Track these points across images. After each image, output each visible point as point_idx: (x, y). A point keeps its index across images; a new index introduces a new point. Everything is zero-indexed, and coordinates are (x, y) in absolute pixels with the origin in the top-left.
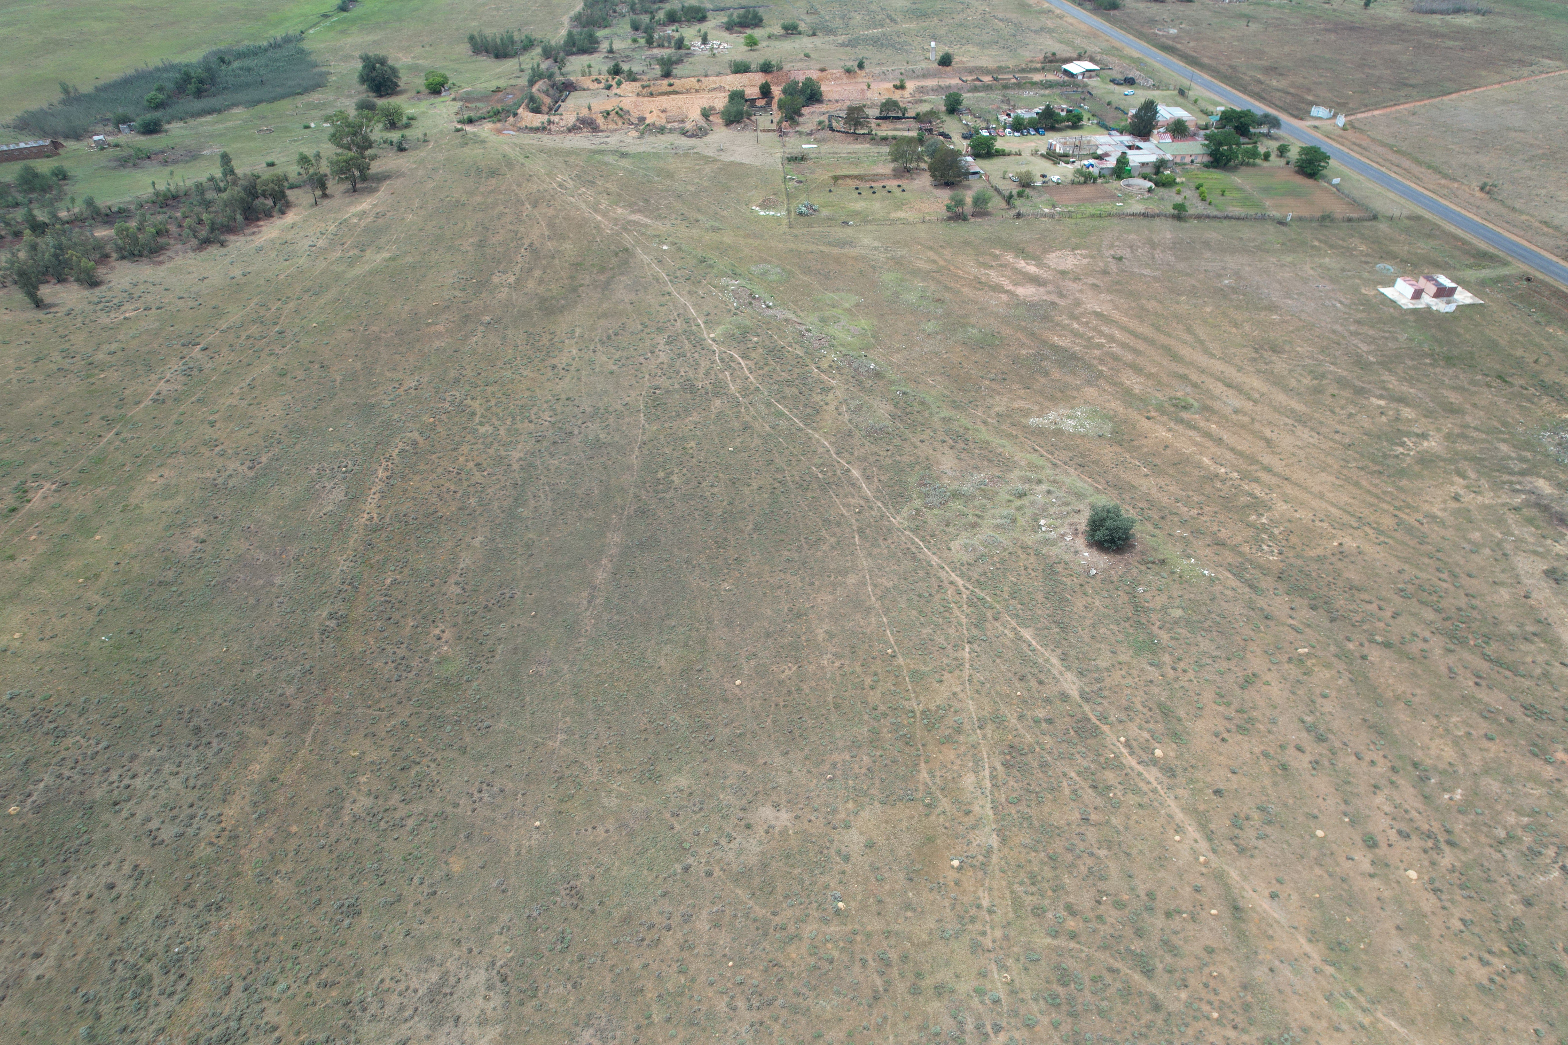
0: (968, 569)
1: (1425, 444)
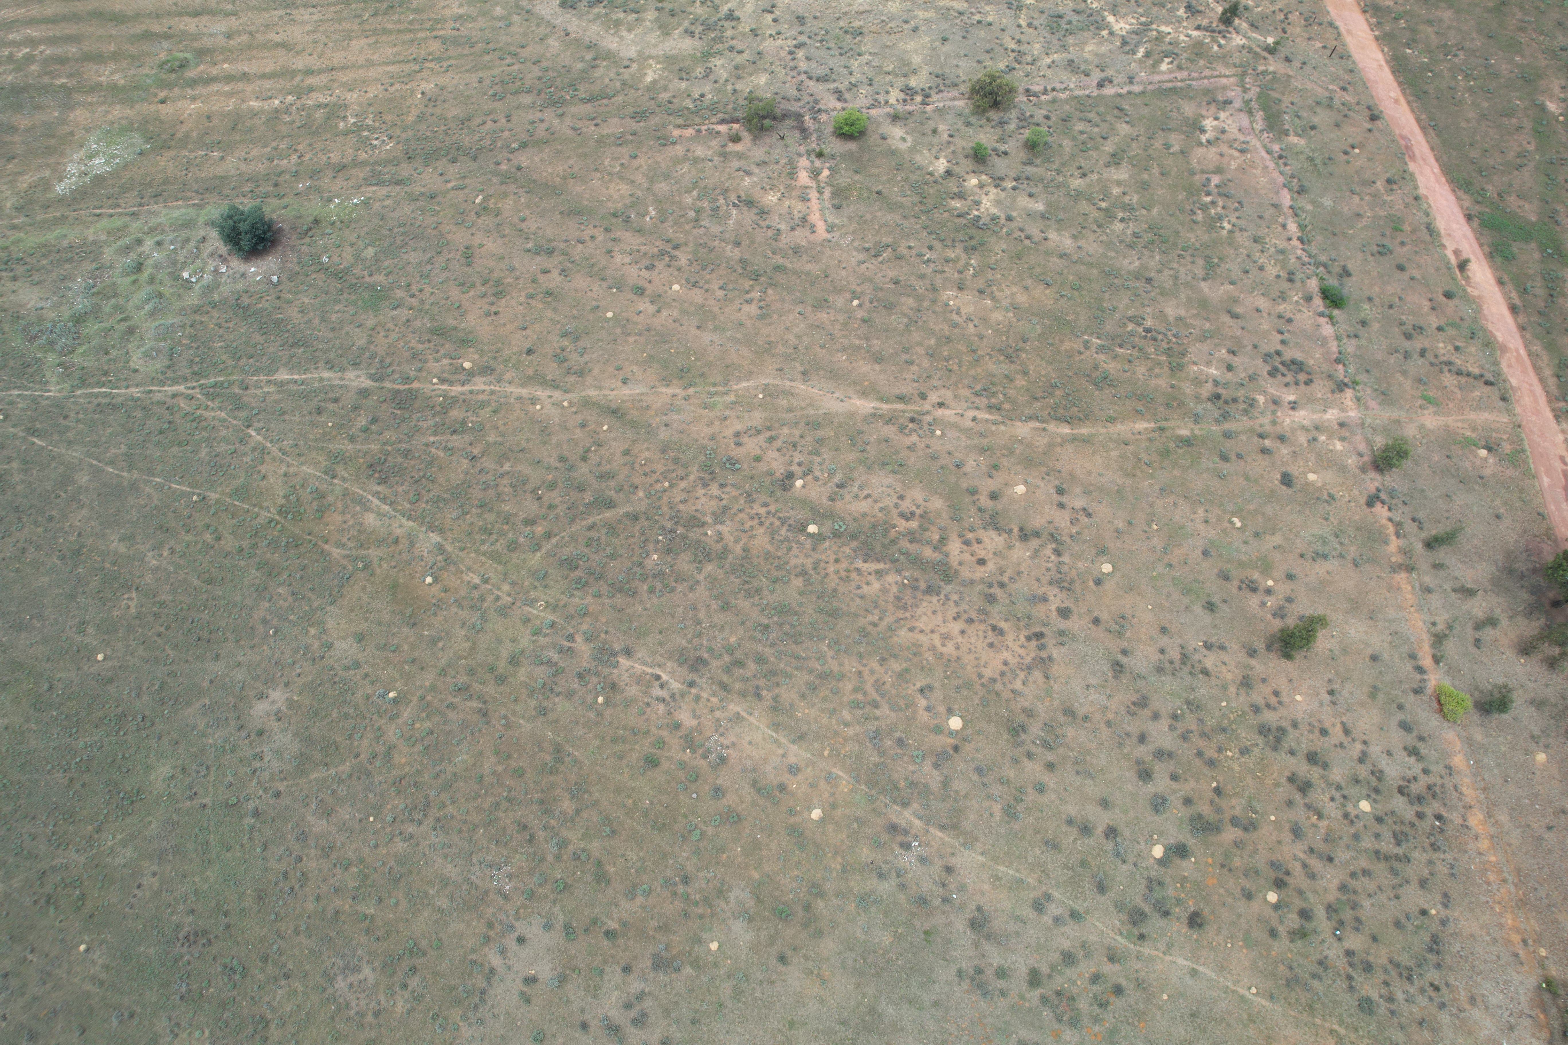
0: (174, 372)
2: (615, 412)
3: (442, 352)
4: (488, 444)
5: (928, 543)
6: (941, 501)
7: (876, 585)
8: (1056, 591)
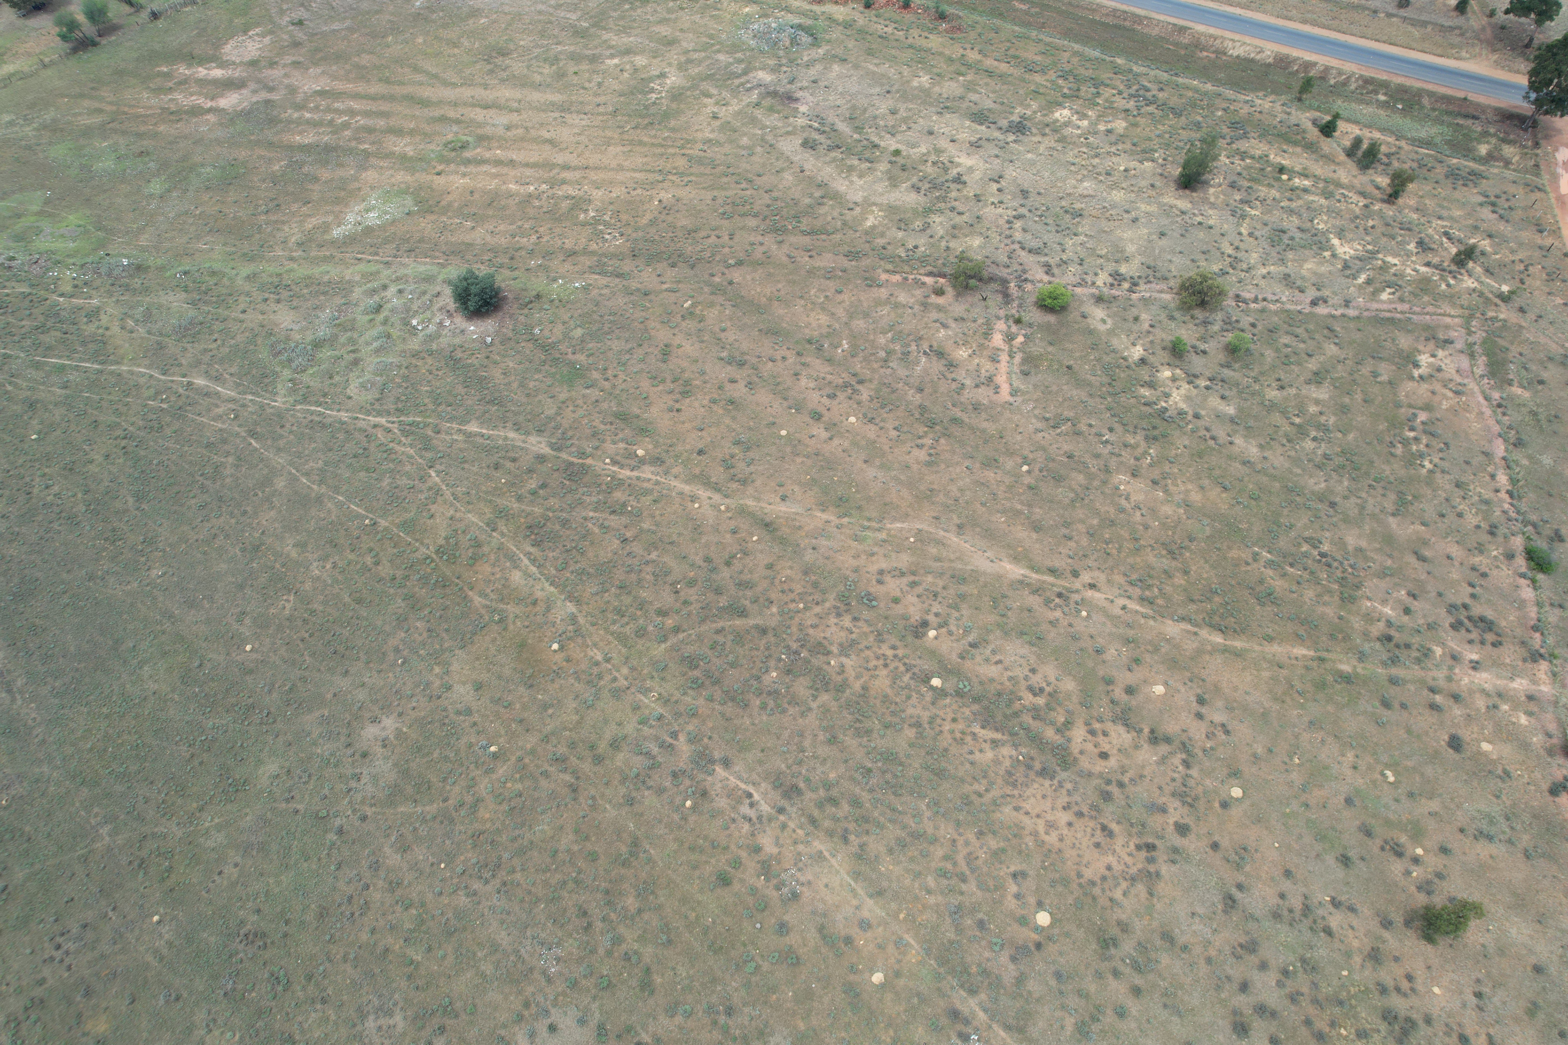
0: (381, 405)
1: (668, 82)
2: (768, 526)
3: (621, 436)
4: (642, 530)
5: (1053, 723)
6: (1073, 684)
7: (990, 755)
8: (1177, 804)
